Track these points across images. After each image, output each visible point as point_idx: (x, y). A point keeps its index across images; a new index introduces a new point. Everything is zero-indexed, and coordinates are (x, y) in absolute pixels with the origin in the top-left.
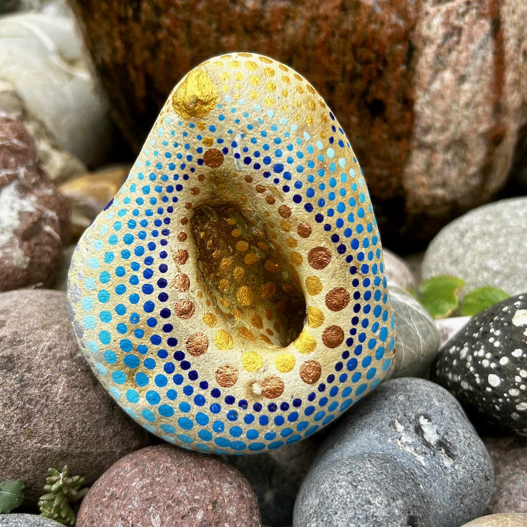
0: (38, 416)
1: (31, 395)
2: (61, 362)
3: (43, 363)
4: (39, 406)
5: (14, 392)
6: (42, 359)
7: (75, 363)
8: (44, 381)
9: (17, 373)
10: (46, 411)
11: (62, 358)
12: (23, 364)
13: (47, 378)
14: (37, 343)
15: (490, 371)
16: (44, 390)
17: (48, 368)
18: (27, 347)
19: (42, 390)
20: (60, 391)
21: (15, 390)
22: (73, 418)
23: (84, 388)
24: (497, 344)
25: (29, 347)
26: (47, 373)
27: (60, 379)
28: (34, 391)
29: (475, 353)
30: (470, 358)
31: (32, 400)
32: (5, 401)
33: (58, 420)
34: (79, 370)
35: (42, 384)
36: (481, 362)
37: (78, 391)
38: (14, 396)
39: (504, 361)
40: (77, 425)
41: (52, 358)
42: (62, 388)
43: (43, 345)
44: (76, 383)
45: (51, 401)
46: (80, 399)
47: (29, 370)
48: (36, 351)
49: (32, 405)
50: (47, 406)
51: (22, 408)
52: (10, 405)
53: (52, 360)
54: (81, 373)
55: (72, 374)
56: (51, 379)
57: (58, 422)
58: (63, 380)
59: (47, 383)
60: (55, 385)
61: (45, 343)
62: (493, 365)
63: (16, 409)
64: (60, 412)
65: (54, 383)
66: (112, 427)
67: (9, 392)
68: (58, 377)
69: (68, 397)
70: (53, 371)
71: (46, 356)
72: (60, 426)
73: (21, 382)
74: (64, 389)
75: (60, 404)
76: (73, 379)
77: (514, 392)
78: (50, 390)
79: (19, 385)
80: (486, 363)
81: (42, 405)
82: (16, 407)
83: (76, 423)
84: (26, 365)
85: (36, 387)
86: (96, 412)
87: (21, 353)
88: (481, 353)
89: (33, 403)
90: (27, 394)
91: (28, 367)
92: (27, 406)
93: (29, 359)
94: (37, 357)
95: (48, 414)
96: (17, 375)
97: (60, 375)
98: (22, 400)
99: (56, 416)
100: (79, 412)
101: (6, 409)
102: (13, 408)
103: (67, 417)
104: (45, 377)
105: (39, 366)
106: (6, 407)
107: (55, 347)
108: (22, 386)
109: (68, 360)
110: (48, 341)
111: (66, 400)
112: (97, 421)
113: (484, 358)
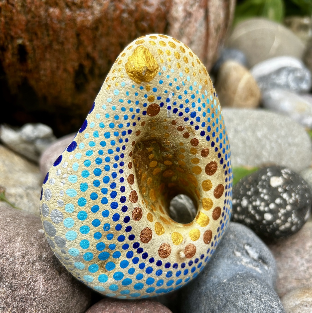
0: (29, 309)
1: (21, 295)
2: (35, 264)
3: (23, 269)
4: (29, 302)
5: (8, 297)
6: (21, 266)
7: (44, 263)
8: (28, 282)
9: (6, 282)
10: (35, 303)
11: (34, 262)
12: (8, 274)
13: (30, 279)
14: (13, 254)
15: (264, 212)
16: (30, 289)
17: (28, 272)
18: (6, 260)
19: (29, 289)
20: (41, 286)
21: (8, 295)
22: (53, 302)
23: (55, 279)
24: (266, 197)
25: (7, 259)
26: (29, 276)
27: (39, 277)
28: (23, 292)
29: (254, 203)
30: (250, 206)
31: (22, 299)
32: (2, 306)
33: (44, 307)
34: (48, 267)
35: (27, 285)
36: (259, 208)
37: (52, 282)
38: (9, 300)
39: (272, 206)
40: (56, 306)
41: (27, 263)
42: (42, 284)
43: (17, 256)
44: (49, 277)
45: (37, 295)
46: (55, 287)
47: (14, 277)
48: (14, 261)
49: (23, 302)
50: (34, 299)
51: (17, 307)
52: (7, 307)
53: (28, 264)
54: (50, 269)
55: (45, 271)
56: (32, 279)
57: (45, 308)
58: (40, 278)
59: (30, 283)
60: (36, 283)
61: (18, 253)
62: (266, 209)
63: (12, 309)
64: (45, 300)
65: (36, 281)
66: (75, 299)
67: (3, 298)
68: (37, 276)
69: (47, 288)
70: (32, 273)
71: (23, 263)
72: (46, 310)
73: (11, 288)
74: (43, 284)
75: (43, 295)
76: (47, 275)
77: (278, 221)
78: (34, 287)
79: (10, 291)
80: (262, 208)
81: (31, 300)
82: (12, 308)
83: (55, 304)
84: (11, 274)
85: (23, 288)
86: (66, 292)
87: (4, 266)
88: (258, 203)
89: (24, 300)
90: (18, 296)
91: (13, 275)
92: (20, 304)
93: (11, 269)
94: (17, 266)
95: (37, 305)
96: (7, 284)
97: (37, 275)
98: (15, 301)
99: (43, 304)
100: (56, 296)
101: (4, 311)
102: (10, 309)
103: (49, 303)
104: (28, 279)
105: (21, 272)
106: (4, 310)
107: (26, 255)
108: (13, 291)
109: (39, 262)
110: (19, 251)
111: (46, 292)
112: (67, 298)
113: (260, 205)
